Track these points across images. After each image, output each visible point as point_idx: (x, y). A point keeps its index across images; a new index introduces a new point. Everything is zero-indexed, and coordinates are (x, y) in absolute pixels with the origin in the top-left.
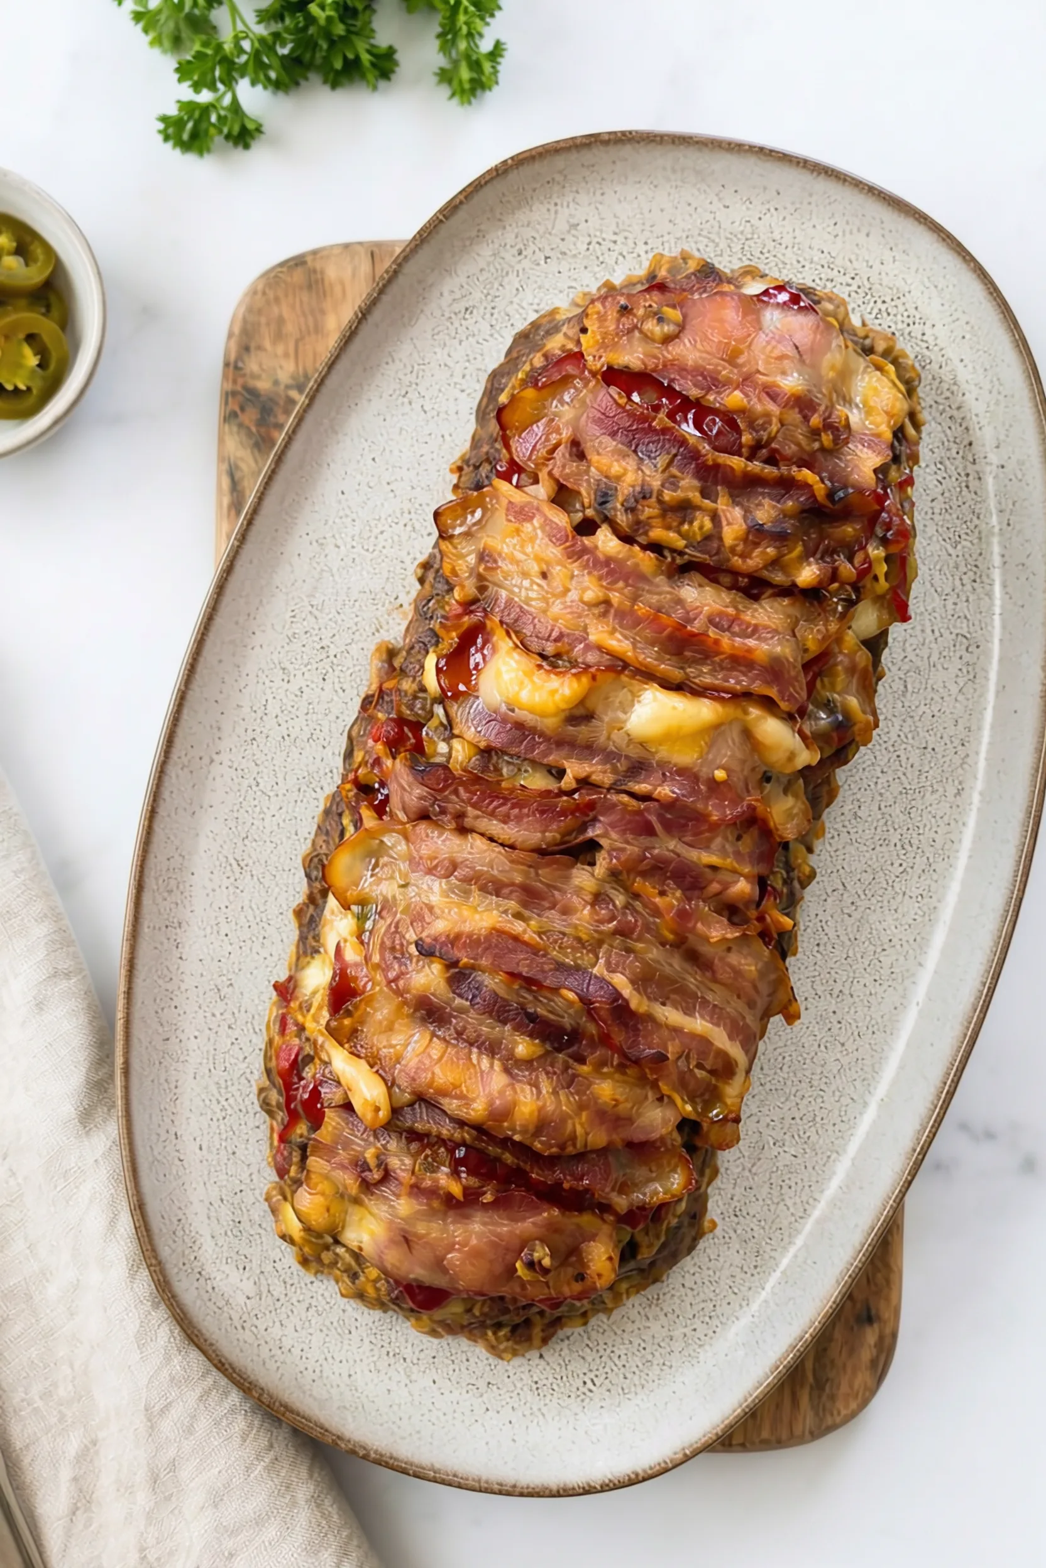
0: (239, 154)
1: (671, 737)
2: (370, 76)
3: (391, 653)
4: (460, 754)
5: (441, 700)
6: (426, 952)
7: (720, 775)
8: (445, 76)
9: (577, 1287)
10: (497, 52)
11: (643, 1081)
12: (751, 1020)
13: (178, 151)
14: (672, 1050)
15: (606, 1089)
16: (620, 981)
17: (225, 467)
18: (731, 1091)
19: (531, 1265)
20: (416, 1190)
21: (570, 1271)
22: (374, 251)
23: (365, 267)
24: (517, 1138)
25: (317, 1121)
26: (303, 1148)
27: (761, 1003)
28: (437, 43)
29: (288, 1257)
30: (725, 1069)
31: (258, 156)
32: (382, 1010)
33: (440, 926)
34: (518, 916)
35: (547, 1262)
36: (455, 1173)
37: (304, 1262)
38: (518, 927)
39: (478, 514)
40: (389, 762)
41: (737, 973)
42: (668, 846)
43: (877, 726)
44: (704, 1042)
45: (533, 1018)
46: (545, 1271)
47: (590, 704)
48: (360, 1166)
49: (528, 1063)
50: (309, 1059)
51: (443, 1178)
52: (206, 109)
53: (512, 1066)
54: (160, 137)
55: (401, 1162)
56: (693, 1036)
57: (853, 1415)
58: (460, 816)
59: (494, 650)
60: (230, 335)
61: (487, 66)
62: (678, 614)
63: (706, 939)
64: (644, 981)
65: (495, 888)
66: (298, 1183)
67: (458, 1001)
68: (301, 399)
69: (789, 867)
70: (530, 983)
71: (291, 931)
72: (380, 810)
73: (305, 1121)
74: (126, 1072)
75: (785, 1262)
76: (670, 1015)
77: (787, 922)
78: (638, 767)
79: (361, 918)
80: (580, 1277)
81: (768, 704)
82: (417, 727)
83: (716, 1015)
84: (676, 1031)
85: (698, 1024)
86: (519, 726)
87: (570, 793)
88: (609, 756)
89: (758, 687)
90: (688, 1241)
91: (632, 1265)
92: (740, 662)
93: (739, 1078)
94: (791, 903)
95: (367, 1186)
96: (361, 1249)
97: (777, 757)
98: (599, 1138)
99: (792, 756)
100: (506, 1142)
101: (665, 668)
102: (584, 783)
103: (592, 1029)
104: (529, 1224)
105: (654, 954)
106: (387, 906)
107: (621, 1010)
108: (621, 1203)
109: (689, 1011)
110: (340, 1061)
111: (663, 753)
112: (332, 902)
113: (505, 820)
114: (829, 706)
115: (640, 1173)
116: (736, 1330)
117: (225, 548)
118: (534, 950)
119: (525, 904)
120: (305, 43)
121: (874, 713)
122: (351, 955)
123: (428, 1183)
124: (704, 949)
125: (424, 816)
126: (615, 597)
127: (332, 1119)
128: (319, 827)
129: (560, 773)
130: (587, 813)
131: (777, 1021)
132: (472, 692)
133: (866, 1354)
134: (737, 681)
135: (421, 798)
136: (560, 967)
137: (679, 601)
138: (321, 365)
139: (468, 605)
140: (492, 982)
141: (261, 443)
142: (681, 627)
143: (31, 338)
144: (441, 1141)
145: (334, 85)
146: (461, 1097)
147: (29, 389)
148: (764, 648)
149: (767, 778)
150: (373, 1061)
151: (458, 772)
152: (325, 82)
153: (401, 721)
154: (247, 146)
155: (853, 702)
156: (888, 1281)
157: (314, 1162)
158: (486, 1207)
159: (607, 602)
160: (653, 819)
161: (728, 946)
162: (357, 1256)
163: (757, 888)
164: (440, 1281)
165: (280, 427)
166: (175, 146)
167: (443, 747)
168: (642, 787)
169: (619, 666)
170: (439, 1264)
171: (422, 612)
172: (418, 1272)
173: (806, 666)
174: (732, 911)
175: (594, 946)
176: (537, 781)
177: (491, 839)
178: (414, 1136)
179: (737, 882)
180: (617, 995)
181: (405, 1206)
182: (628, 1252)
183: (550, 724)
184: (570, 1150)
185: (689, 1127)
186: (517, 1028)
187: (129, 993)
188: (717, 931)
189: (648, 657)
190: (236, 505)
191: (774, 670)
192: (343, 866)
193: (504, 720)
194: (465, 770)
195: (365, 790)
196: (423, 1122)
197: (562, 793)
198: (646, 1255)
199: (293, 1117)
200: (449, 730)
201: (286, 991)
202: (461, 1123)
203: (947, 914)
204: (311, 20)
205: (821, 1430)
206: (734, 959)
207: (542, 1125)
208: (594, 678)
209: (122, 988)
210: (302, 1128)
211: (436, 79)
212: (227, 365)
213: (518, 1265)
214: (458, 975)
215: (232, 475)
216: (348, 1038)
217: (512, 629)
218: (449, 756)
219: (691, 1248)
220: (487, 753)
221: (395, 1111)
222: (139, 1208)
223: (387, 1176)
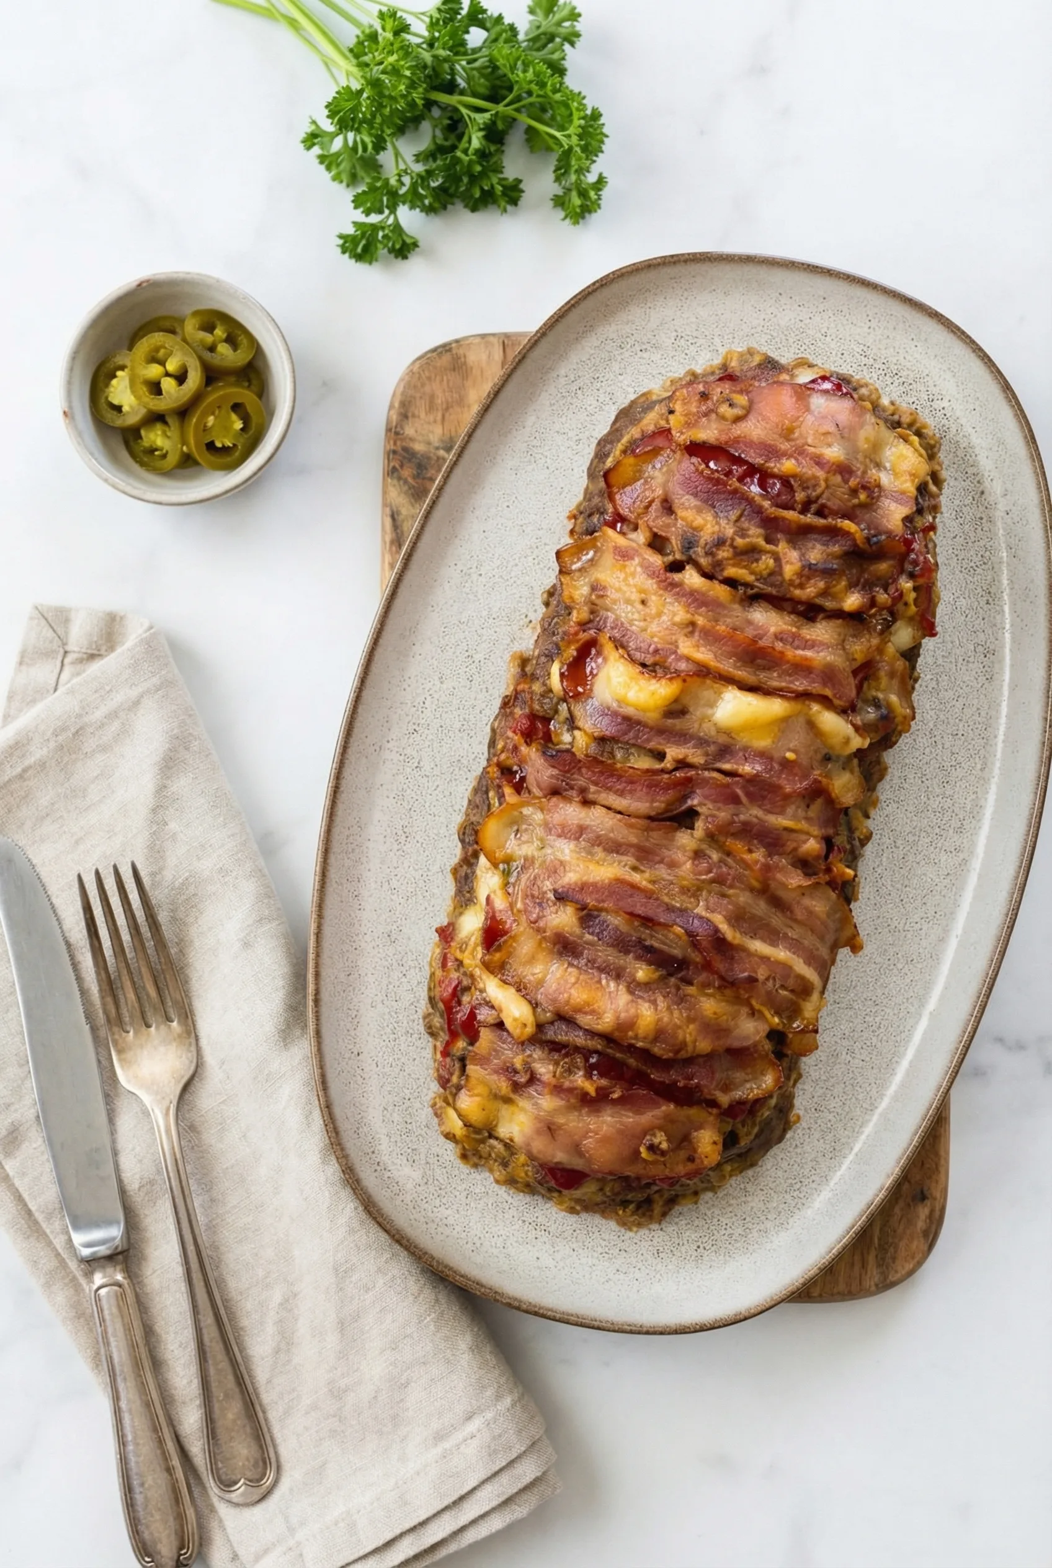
0: (400, 264)
1: (751, 727)
2: (503, 204)
3: (524, 662)
4: (579, 742)
5: (565, 700)
6: (561, 898)
7: (790, 756)
8: (559, 202)
9: (690, 1167)
10: (601, 182)
11: (737, 1000)
12: (824, 952)
13: (353, 261)
14: (762, 974)
15: (710, 1006)
16: (720, 921)
17: (388, 511)
18: (808, 1008)
19: (652, 1148)
20: (557, 1089)
21: (683, 1154)
22: (506, 340)
23: (498, 354)
24: (640, 1044)
25: (473, 1038)
26: (463, 1060)
27: (830, 938)
28: (552, 176)
29: (449, 1152)
30: (804, 990)
31: (415, 264)
32: (525, 945)
33: (571, 878)
34: (635, 869)
35: (664, 1146)
36: (589, 1076)
37: (464, 1157)
38: (636, 878)
39: (591, 553)
40: (524, 749)
41: (810, 913)
42: (753, 813)
43: (914, 718)
44: (787, 968)
45: (650, 949)
46: (663, 1153)
47: (686, 700)
48: (509, 1070)
49: (646, 986)
50: (467, 989)
51: (579, 1080)
52: (375, 228)
53: (635, 988)
54: (339, 250)
55: (545, 1070)
56: (778, 963)
57: (911, 1273)
58: (583, 791)
59: (605, 660)
60: (391, 407)
61: (592, 194)
62: (750, 632)
63: (784, 886)
64: (738, 918)
65: (615, 848)
66: (459, 1088)
67: (588, 937)
68: (451, 457)
69: (851, 830)
70: (648, 921)
71: (449, 887)
72: (519, 787)
73: (463, 1036)
74: (317, 1001)
75: (857, 1147)
76: (758, 946)
77: (850, 872)
78: (725, 751)
79: (506, 874)
80: (691, 1159)
81: (826, 702)
82: (547, 720)
83: (795, 946)
84: (765, 959)
85: (781, 954)
86: (627, 719)
87: (670, 772)
88: (702, 742)
89: (816, 688)
90: (777, 1133)
91: (735, 1151)
92: (802, 668)
93: (815, 996)
94: (853, 858)
95: (516, 1087)
96: (512, 1140)
97: (836, 741)
98: (704, 1046)
99: (847, 741)
100: (631, 1049)
101: (741, 674)
102: (682, 764)
103: (696, 957)
104: (648, 1117)
105: (743, 898)
106: (529, 862)
107: (720, 943)
108: (724, 1099)
109: (773, 944)
110: (493, 989)
111: (744, 739)
112: (483, 860)
113: (621, 793)
114: (876, 704)
115: (739, 1075)
116: (820, 1201)
117: (390, 577)
118: (649, 895)
119: (638, 859)
120: (453, 178)
121: (913, 708)
122: (500, 903)
123: (567, 1084)
124: (781, 893)
125: (555, 792)
126: (701, 621)
127: (486, 1036)
128: (470, 801)
129: (660, 756)
130: (687, 786)
131: (844, 953)
132: (588, 695)
133: (921, 1224)
134: (800, 685)
135: (552, 776)
136: (670, 909)
137: (750, 622)
138: (463, 431)
139: (583, 625)
140: (615, 921)
141: (418, 494)
142: (754, 642)
143: (237, 407)
144: (577, 1049)
145: (474, 210)
146: (593, 1012)
147: (235, 445)
148: (821, 657)
149: (827, 758)
150: (521, 988)
151: (580, 755)
152: (466, 206)
153: (533, 717)
154: (405, 257)
155: (894, 698)
156: (937, 1165)
157: (471, 1068)
158: (614, 1102)
159: (693, 624)
160: (739, 792)
161: (803, 891)
162: (509, 1145)
163: (824, 846)
164: (578, 1164)
165: (432, 480)
166: (350, 257)
167: (566, 738)
168: (727, 766)
169: (703, 672)
170: (577, 1149)
171: (548, 629)
172: (560, 1156)
173: (855, 673)
174: (804, 865)
175: (694, 891)
176: (644, 763)
177: (609, 808)
178: (555, 1047)
179: (808, 840)
180: (717, 930)
181: (548, 1103)
182: (730, 1140)
183: (652, 717)
184: (683, 1055)
185: (777, 1037)
186: (638, 958)
187: (318, 934)
188: (795, 880)
189: (727, 666)
190: (397, 542)
191: (829, 675)
192: (492, 830)
193: (615, 714)
194: (587, 756)
195: (506, 771)
196: (562, 1034)
197: (663, 771)
198: (744, 1142)
199: (454, 1035)
200: (572, 723)
201: (446, 934)
202: (592, 1033)
203: (976, 864)
204: (458, 161)
205: (885, 1285)
206: (807, 901)
207: (659, 1034)
208: (684, 681)
209: (313, 927)
210: (461, 1044)
211: (551, 203)
212: (389, 430)
213: (642, 1149)
214: (587, 916)
215: (393, 518)
216: (497, 969)
217: (619, 644)
218: (572, 744)
219: (781, 1139)
220: (602, 740)
221: (540, 1027)
222: (328, 1109)
223: (533, 1079)
